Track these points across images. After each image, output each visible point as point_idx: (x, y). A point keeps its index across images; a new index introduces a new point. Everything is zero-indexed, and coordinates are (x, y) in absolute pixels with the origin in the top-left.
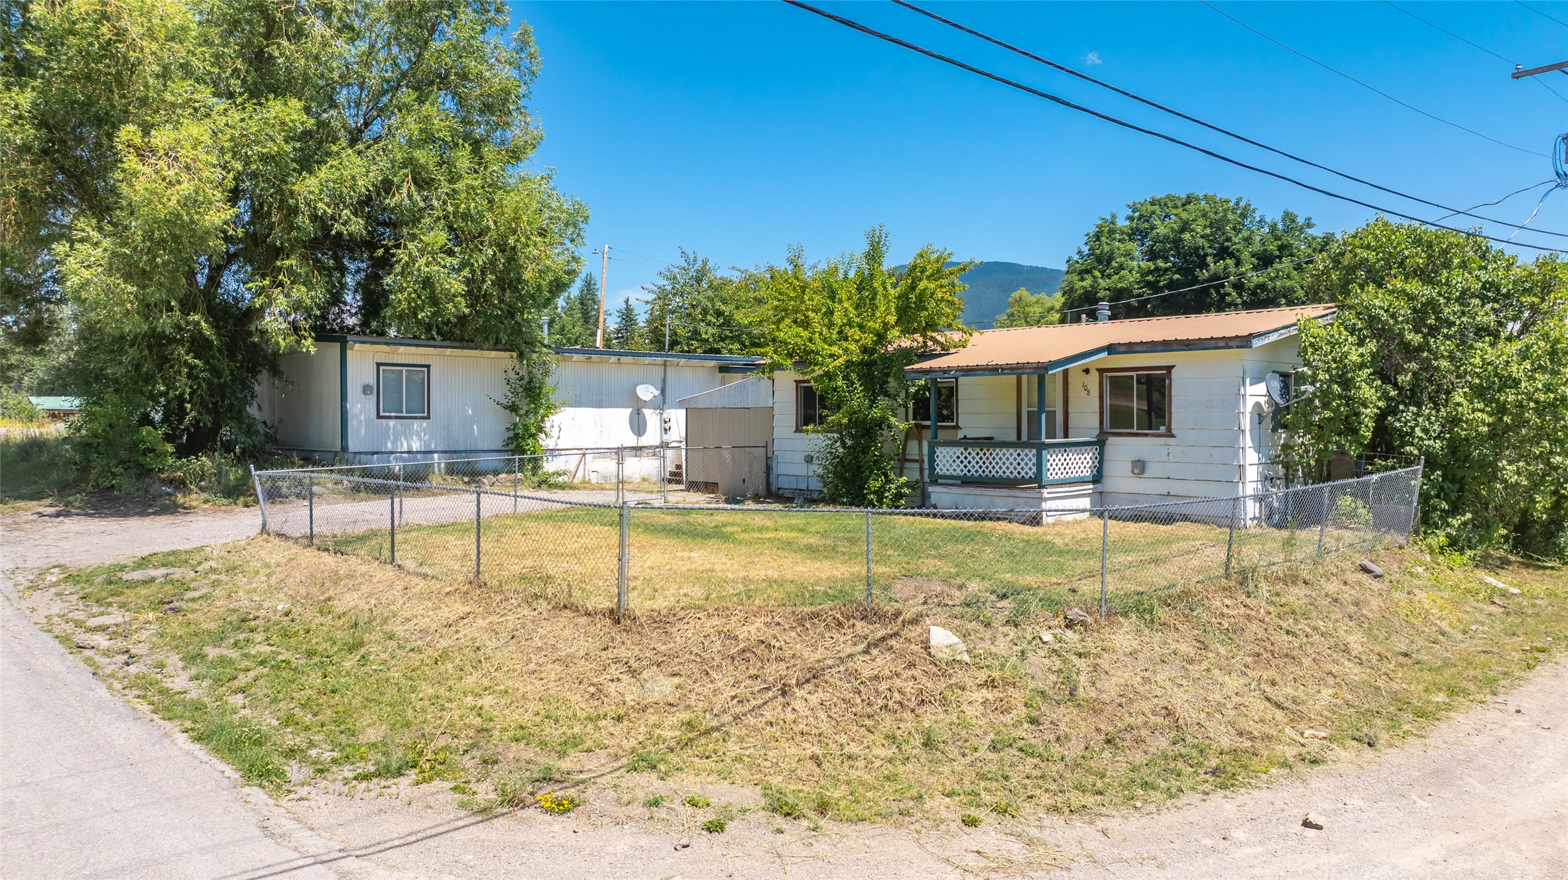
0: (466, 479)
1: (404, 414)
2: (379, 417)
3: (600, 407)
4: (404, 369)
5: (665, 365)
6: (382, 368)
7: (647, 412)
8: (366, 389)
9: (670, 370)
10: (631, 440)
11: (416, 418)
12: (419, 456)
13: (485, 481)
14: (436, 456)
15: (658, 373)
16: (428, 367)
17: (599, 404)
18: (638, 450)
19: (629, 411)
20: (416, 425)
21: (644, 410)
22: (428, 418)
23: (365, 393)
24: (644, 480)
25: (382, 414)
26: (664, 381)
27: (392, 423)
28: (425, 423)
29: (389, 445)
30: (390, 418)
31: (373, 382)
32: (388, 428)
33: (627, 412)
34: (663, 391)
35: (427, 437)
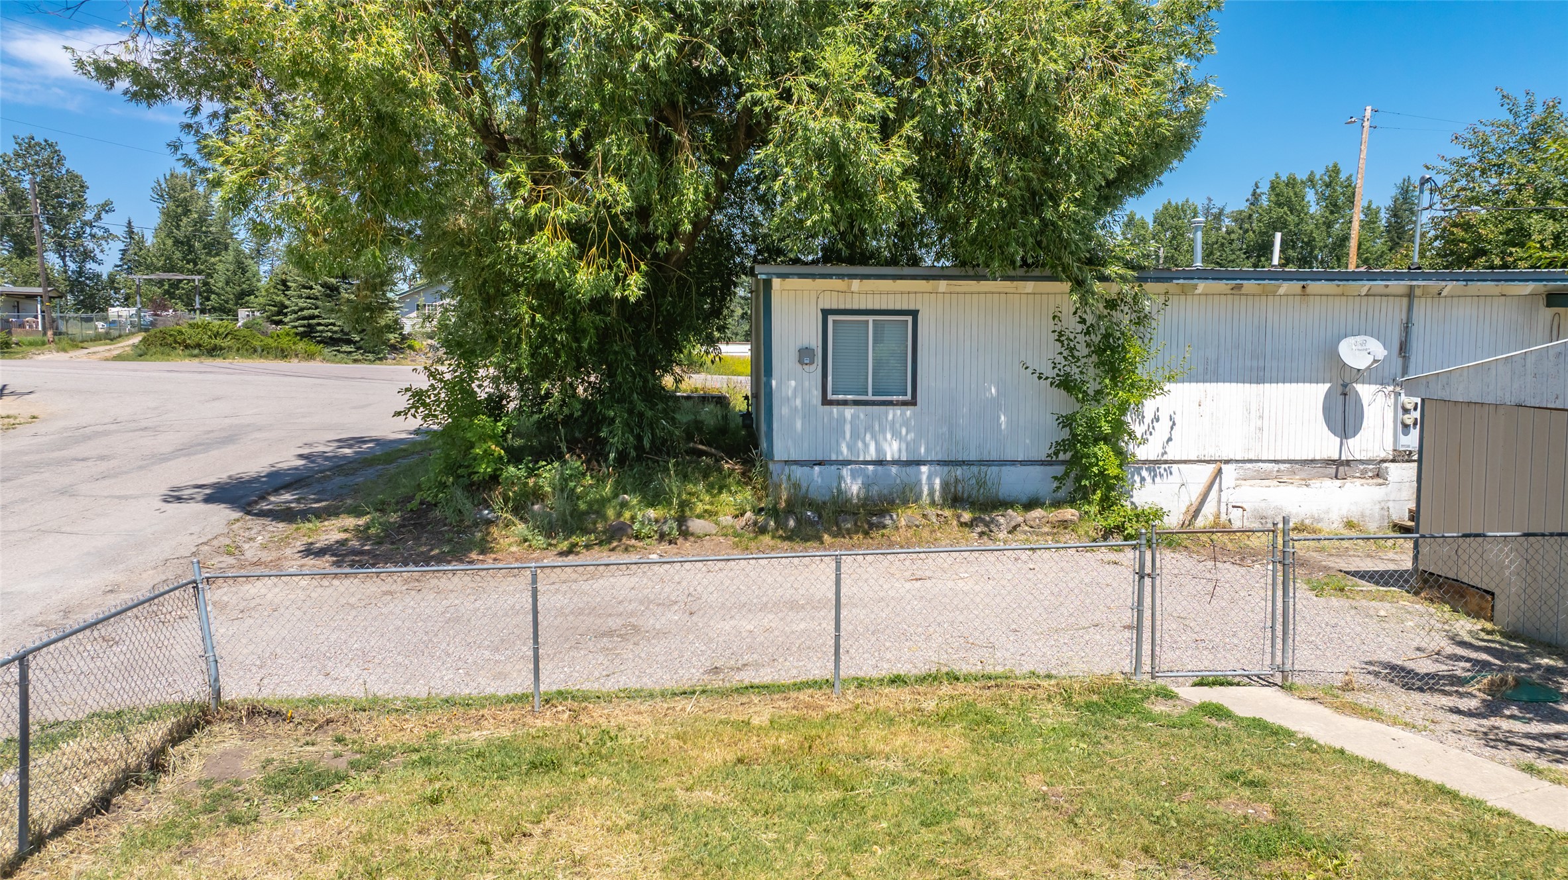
0: (967, 516)
1: (870, 397)
2: (826, 401)
3: (1260, 380)
4: (871, 319)
5: (1410, 295)
6: (831, 318)
7: (1365, 391)
8: (805, 355)
9: (1420, 307)
10: (1327, 446)
11: (890, 403)
12: (894, 469)
13: (1002, 520)
14: (924, 469)
15: (1394, 312)
16: (914, 314)
17: (1258, 376)
18: (1339, 467)
19: (1324, 388)
20: (893, 413)
21: (1359, 388)
22: (913, 402)
23: (801, 362)
24: (1350, 525)
25: (830, 397)
26: (1407, 328)
27: (849, 412)
28: (909, 411)
29: (845, 450)
30: (845, 403)
31: (815, 342)
32: (842, 419)
33: (1320, 390)
34: (1404, 349)
35: (911, 436)
